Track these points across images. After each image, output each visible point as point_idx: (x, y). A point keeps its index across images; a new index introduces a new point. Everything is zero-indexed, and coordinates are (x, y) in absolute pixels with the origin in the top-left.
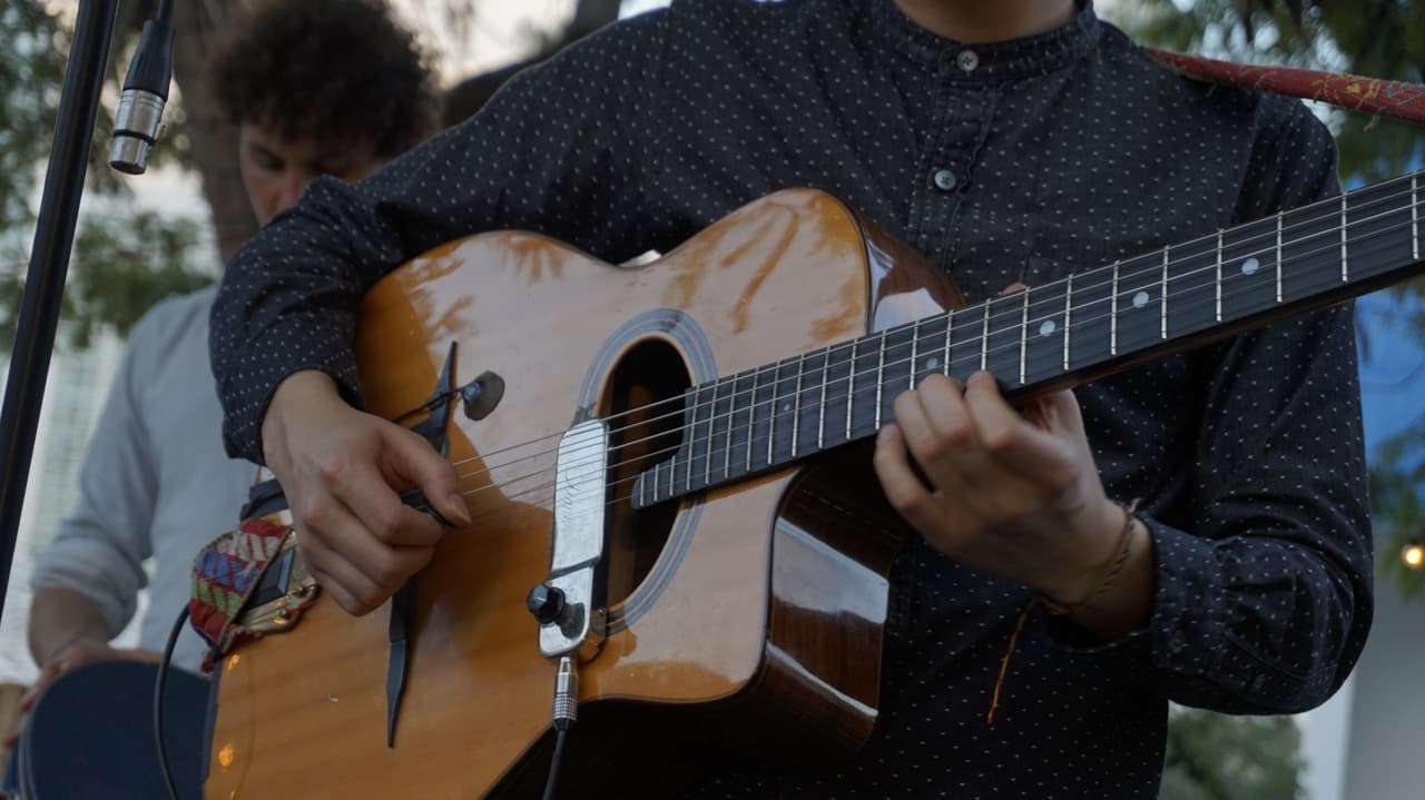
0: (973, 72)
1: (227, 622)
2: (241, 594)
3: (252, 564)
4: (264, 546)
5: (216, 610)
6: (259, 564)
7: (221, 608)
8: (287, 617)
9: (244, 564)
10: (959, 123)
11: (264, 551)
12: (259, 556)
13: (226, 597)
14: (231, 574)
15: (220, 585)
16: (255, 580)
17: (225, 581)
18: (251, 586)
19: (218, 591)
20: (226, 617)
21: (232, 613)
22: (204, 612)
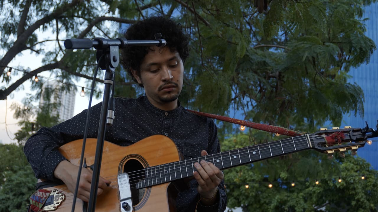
0: (167, 116)
1: (39, 209)
2: (42, 204)
3: (44, 198)
4: (46, 194)
5: (36, 207)
6: (45, 198)
7: (38, 206)
8: (55, 208)
9: (42, 198)
10: (167, 125)
11: (46, 196)
12: (45, 196)
13: (38, 204)
14: (39, 200)
15: (37, 202)
16: (45, 201)
17: (38, 201)
18: (44, 202)
19: (37, 203)
20: (39, 208)
21: (40, 207)
22: (34, 207)
